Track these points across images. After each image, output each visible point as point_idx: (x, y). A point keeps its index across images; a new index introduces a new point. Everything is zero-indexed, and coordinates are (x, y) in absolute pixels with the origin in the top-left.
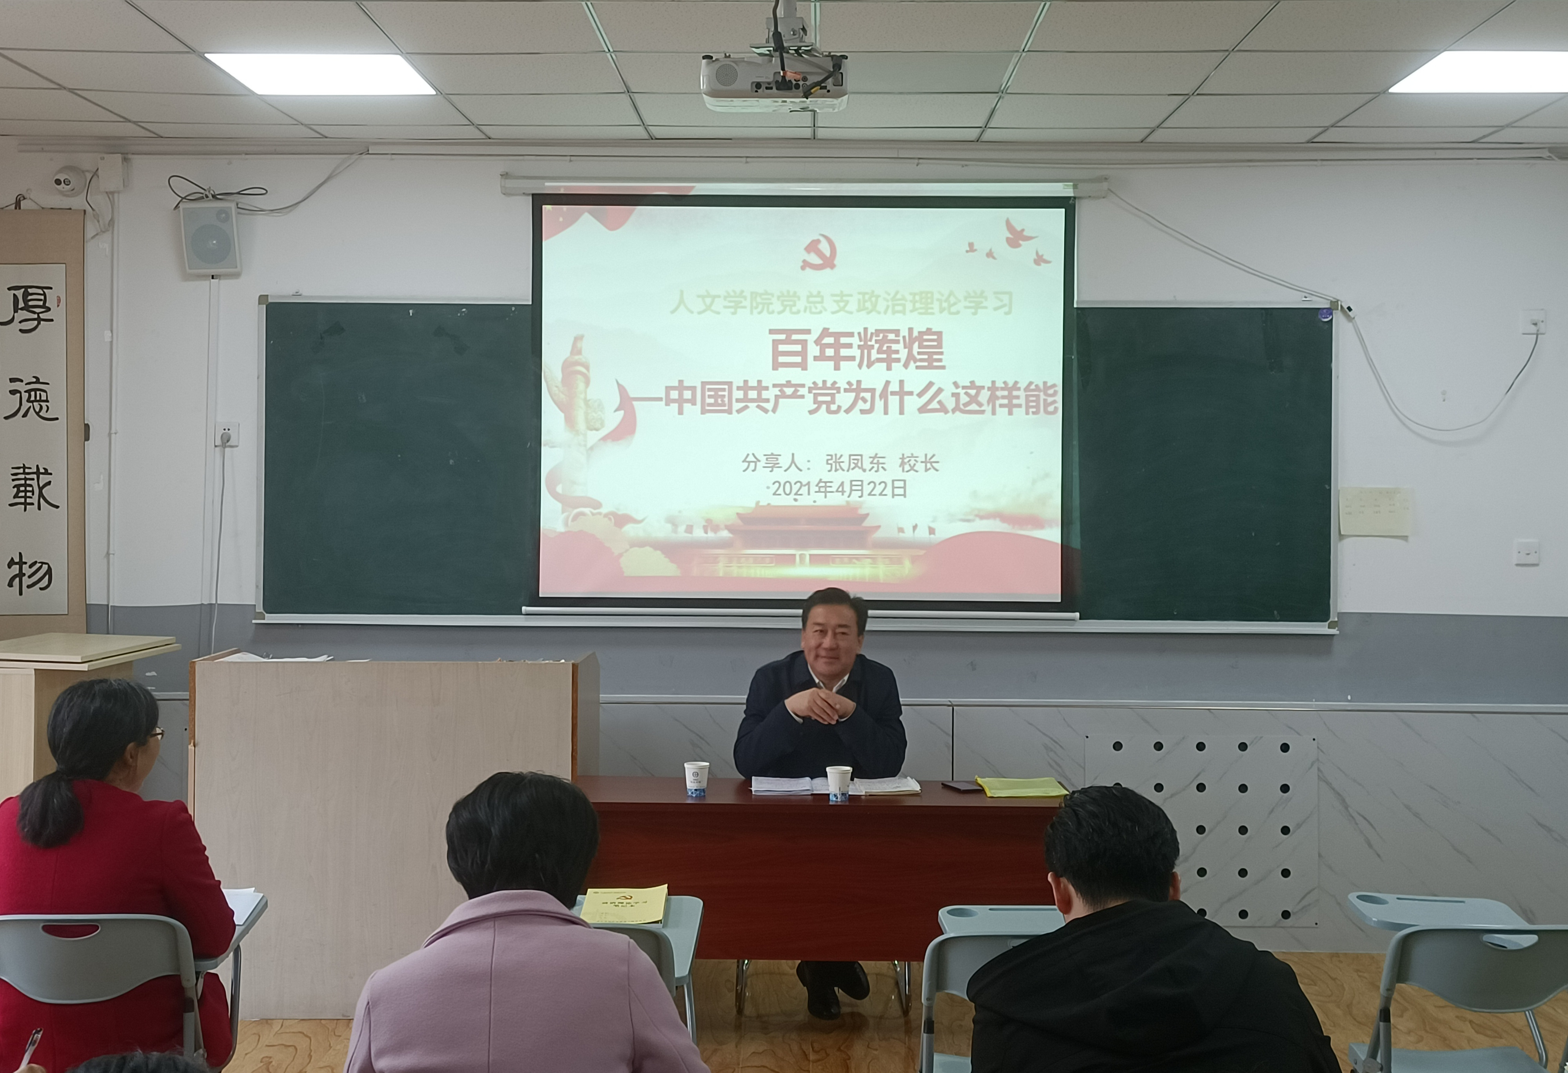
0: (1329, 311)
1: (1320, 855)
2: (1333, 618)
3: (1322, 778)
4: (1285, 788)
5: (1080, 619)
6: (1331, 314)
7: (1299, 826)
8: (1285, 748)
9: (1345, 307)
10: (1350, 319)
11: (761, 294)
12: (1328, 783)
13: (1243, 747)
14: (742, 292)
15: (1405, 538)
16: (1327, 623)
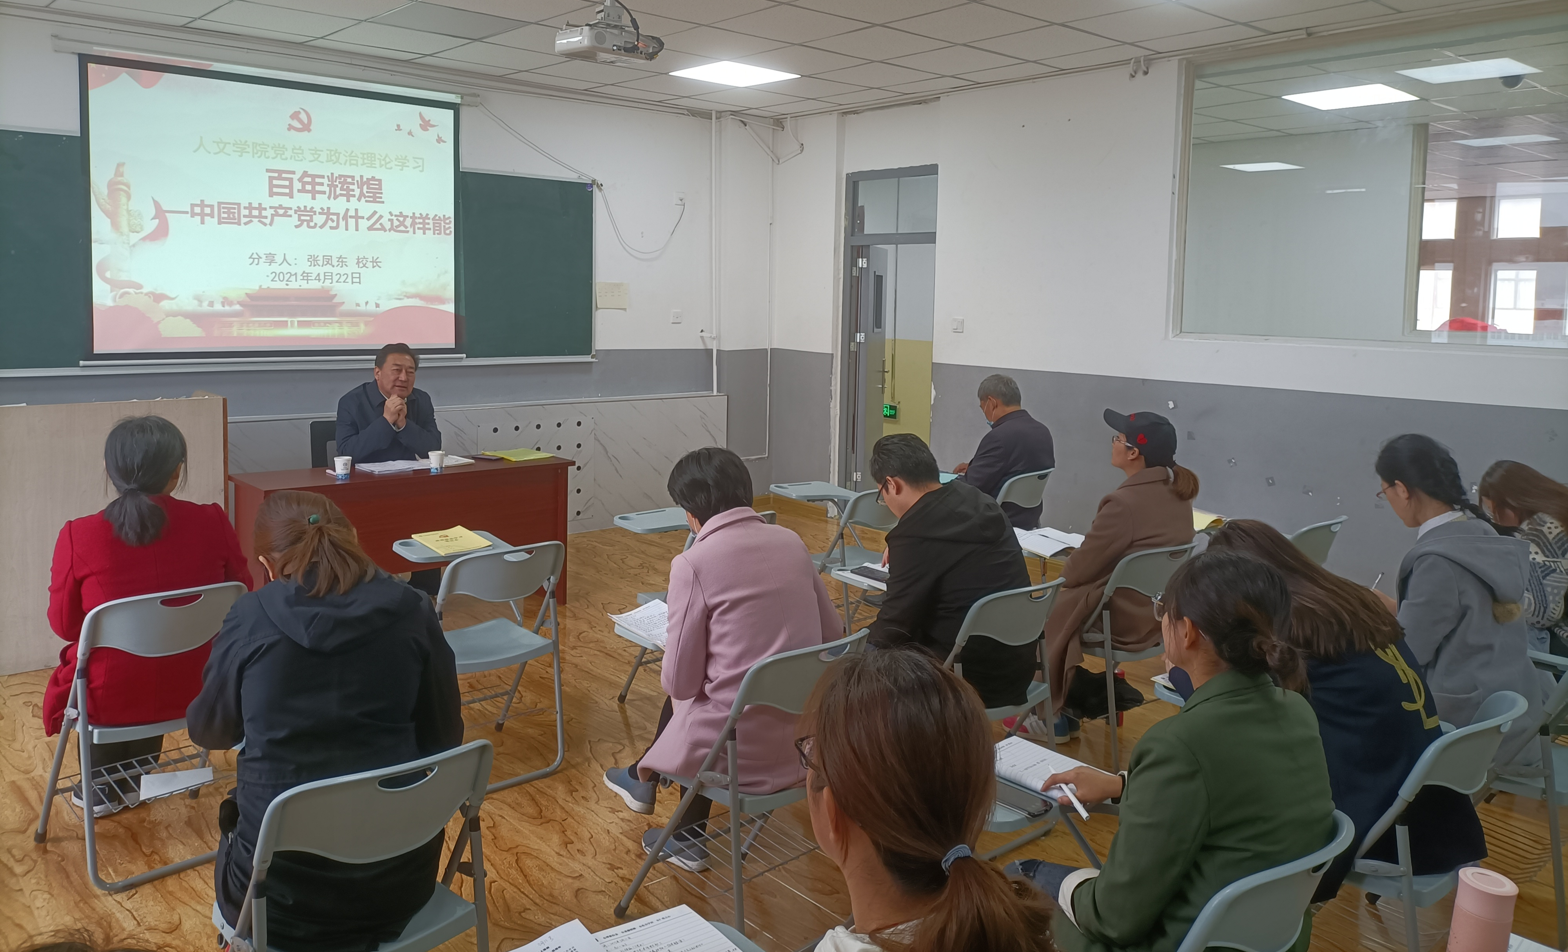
0: (591, 185)
1: (595, 480)
2: (594, 353)
3: (596, 439)
4: (579, 446)
5: (467, 357)
6: (592, 187)
7: (585, 465)
8: (579, 424)
9: (600, 184)
10: (601, 190)
11: (260, 145)
12: (599, 441)
13: (559, 425)
14: (246, 142)
15: (625, 309)
16: (590, 356)
